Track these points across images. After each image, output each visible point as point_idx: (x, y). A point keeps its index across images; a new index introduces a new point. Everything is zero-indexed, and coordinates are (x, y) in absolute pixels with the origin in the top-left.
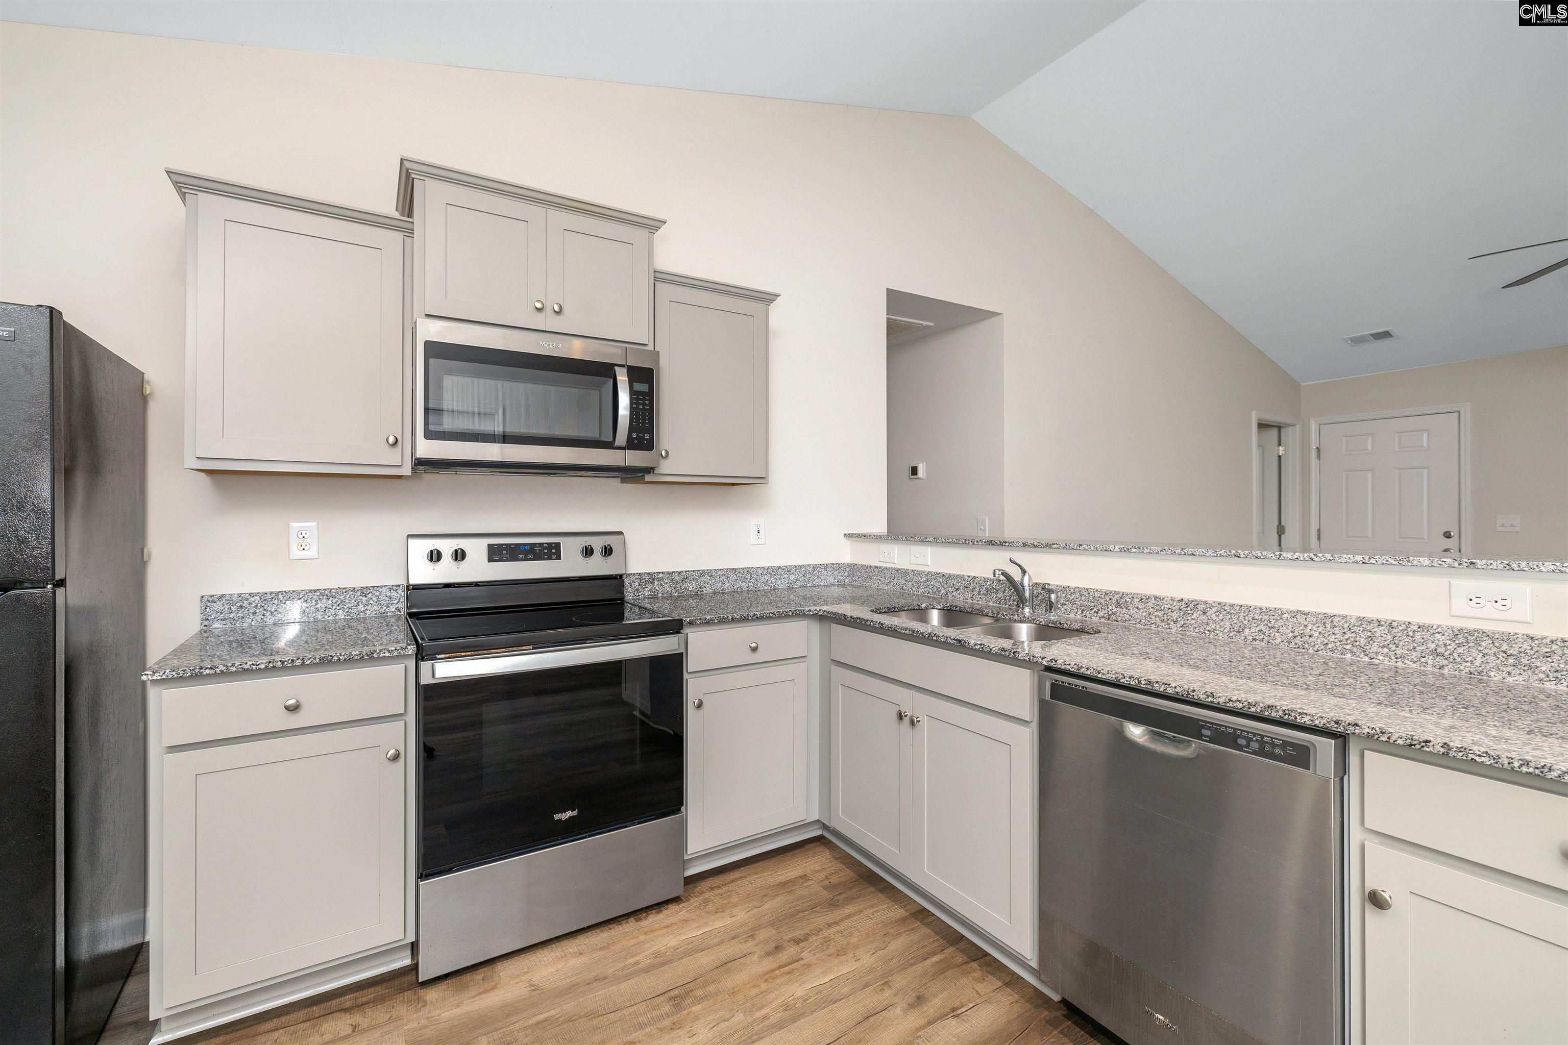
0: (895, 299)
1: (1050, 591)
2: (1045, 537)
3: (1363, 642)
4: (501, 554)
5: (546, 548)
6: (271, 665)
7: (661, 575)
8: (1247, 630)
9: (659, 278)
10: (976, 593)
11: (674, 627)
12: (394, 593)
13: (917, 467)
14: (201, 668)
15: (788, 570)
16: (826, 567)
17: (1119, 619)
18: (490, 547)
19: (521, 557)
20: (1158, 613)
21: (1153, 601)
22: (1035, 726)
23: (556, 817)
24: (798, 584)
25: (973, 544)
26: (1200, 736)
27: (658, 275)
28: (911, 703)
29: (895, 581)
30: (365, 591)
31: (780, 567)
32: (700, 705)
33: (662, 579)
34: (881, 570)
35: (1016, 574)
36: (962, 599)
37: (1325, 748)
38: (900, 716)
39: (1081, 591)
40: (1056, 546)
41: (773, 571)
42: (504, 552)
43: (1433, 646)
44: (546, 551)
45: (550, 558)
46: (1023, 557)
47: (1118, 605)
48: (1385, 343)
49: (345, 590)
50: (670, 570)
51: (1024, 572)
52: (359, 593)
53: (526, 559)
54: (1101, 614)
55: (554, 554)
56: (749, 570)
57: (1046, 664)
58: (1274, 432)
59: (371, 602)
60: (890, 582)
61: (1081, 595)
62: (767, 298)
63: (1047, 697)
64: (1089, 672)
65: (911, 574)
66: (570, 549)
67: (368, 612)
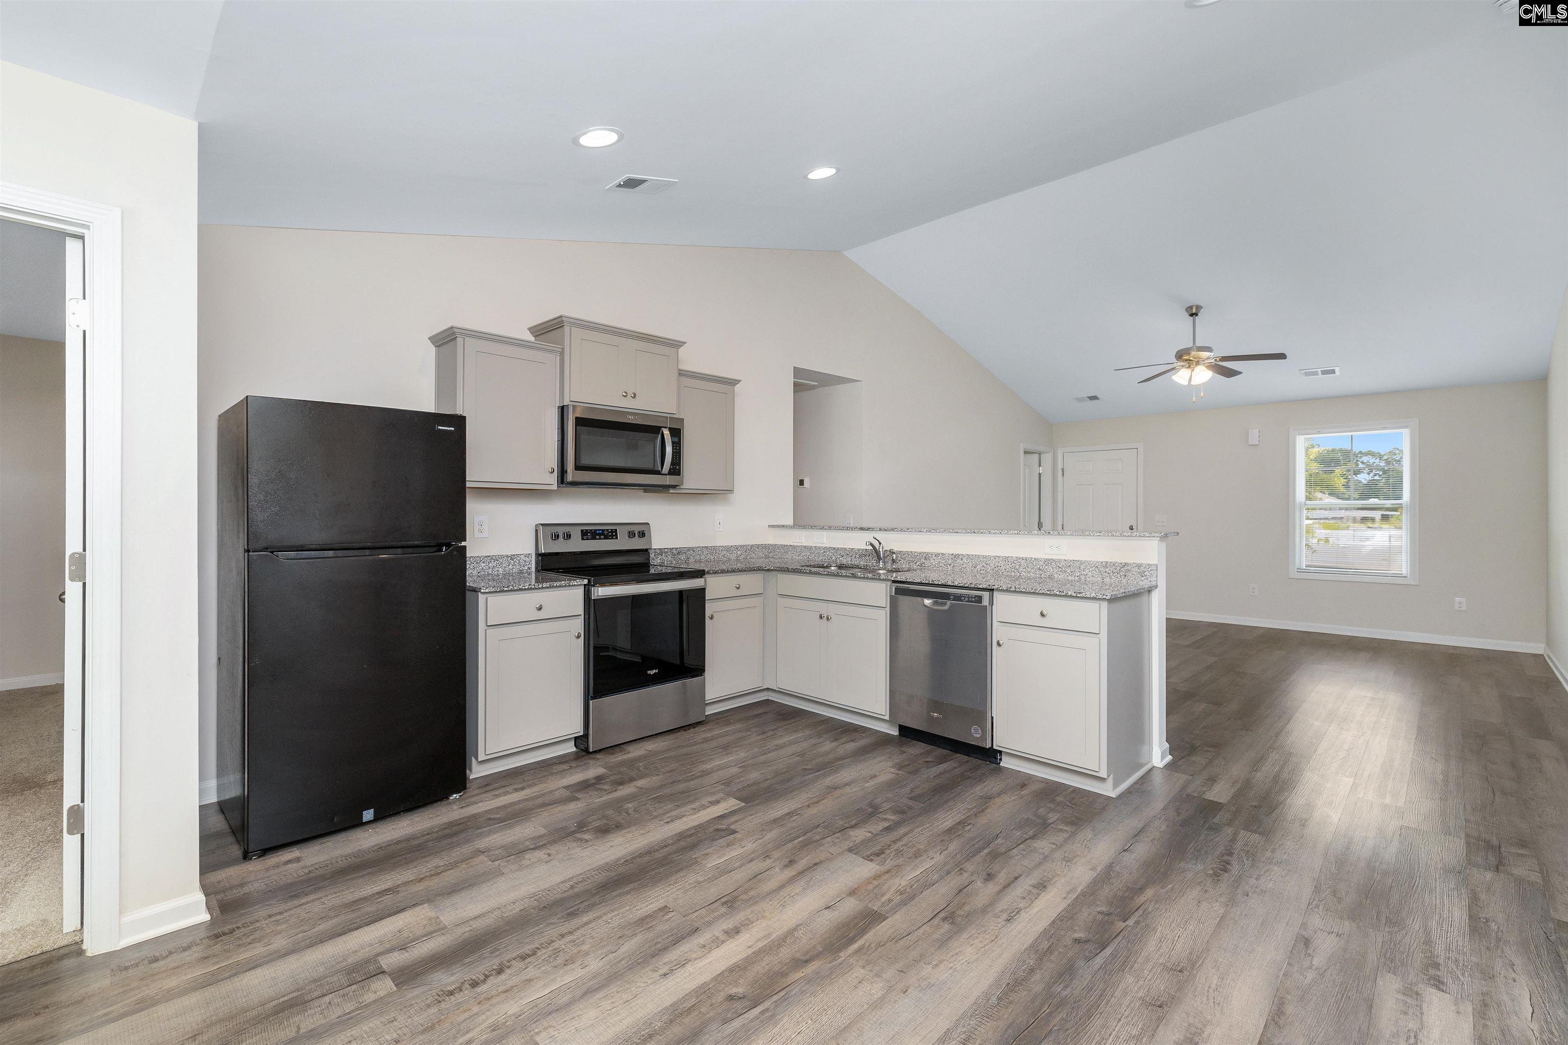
0: (798, 372)
1: (894, 553)
2: (890, 526)
3: (1017, 567)
4: (587, 535)
5: (610, 532)
6: (530, 587)
7: (666, 550)
8: (978, 566)
9: (682, 373)
10: (853, 557)
11: (700, 574)
12: (527, 559)
13: (803, 480)
14: (503, 587)
15: (737, 548)
16: (758, 546)
17: (926, 566)
18: (582, 531)
19: (598, 537)
20: (943, 561)
21: (941, 556)
22: (888, 609)
23: (649, 672)
24: (742, 556)
25: (852, 530)
26: (949, 599)
27: (681, 372)
28: (824, 608)
29: (803, 554)
30: (512, 557)
31: (732, 546)
32: (711, 618)
33: (667, 552)
34: (794, 547)
35: (876, 544)
36: (845, 561)
37: (986, 595)
38: (821, 617)
39: (908, 553)
40: (896, 530)
41: (728, 549)
42: (589, 534)
43: (1038, 566)
44: (610, 534)
45: (612, 538)
46: (880, 536)
47: (926, 559)
48: (1095, 402)
49: (502, 556)
50: (672, 547)
51: (880, 543)
52: (510, 558)
53: (600, 539)
54: (918, 564)
55: (614, 536)
56: (714, 548)
57: (892, 579)
58: (1036, 456)
59: (516, 564)
60: (800, 554)
61: (908, 555)
62: (733, 382)
63: (893, 594)
64: (910, 580)
65: (814, 549)
66: (622, 533)
67: (514, 570)
